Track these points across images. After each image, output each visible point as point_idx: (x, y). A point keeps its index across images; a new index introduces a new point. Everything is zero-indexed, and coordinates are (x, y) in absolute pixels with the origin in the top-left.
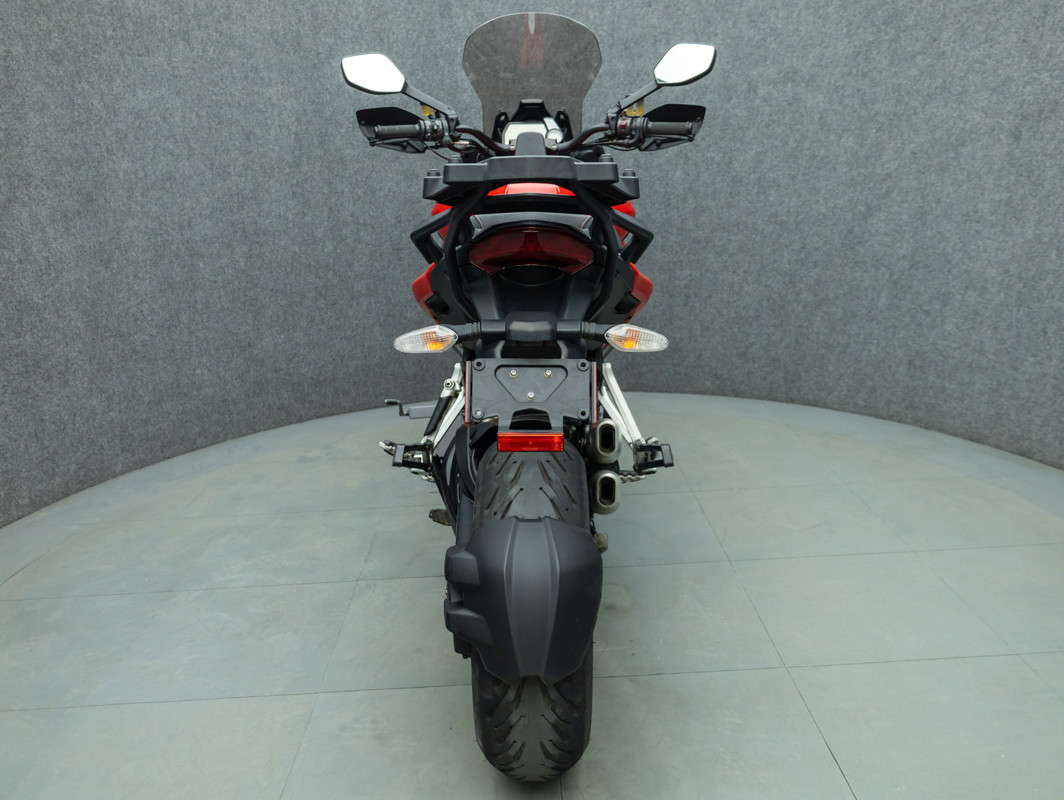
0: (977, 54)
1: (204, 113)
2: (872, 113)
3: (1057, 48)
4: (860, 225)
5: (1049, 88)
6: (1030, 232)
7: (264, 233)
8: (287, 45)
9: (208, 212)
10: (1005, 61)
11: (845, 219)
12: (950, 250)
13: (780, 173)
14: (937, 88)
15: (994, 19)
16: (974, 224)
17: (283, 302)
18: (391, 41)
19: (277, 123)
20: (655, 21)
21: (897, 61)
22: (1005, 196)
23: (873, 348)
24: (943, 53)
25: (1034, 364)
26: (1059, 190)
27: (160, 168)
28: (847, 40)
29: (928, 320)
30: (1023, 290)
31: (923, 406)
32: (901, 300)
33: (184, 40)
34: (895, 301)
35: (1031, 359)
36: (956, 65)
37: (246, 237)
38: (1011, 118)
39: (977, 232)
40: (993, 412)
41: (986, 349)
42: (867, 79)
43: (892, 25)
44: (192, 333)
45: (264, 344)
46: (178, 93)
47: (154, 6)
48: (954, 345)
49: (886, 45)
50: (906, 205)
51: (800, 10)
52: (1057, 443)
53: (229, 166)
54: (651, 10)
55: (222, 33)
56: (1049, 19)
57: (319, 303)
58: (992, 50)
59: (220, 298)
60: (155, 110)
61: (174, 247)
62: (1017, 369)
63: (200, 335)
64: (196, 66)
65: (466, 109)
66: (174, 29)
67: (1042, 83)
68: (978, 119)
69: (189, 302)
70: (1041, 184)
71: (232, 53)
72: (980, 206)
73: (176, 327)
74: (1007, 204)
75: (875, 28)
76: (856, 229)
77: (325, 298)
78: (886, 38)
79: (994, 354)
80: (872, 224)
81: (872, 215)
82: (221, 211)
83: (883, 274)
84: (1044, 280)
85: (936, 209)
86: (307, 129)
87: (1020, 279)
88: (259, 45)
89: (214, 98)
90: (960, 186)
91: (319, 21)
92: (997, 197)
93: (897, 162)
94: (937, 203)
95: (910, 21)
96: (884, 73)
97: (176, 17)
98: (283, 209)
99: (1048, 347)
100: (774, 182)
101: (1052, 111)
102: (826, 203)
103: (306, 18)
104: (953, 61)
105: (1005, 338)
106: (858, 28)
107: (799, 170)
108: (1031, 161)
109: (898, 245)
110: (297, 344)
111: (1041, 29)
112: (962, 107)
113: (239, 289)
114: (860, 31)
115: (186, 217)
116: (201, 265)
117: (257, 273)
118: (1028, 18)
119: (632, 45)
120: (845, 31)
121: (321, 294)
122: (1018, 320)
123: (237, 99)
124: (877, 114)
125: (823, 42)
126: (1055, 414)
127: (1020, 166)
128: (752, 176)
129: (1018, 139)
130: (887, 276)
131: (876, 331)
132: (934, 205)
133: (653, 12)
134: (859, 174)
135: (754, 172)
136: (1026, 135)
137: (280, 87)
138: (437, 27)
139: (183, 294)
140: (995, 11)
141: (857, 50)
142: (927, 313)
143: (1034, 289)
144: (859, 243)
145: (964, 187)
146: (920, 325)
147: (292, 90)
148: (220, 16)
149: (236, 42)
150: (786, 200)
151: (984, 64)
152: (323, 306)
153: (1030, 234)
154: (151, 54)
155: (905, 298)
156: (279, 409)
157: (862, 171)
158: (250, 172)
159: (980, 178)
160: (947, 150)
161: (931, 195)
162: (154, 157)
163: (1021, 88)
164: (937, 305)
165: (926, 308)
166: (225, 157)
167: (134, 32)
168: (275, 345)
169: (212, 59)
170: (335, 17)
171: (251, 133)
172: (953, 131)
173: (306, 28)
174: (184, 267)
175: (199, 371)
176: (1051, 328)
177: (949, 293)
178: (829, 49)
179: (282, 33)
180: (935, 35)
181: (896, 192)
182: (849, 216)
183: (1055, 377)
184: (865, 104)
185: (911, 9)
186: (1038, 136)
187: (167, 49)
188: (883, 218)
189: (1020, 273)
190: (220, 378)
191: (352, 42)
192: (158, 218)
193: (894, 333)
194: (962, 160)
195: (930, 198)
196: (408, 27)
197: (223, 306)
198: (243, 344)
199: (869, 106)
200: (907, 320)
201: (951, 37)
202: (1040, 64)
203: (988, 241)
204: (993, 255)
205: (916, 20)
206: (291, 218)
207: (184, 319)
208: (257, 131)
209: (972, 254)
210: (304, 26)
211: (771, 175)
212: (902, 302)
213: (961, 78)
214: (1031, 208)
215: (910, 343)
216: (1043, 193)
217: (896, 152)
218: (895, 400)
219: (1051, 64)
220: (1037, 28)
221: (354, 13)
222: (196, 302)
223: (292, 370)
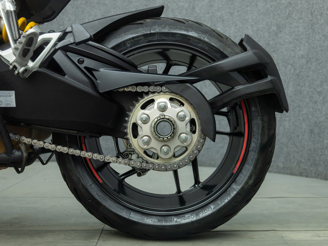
4: (274, 39)
11: (264, 37)
13: (224, 12)
23: (286, 124)
31: (322, 163)
32: (302, 87)
34: (299, 88)
50: (301, 21)
76: (271, 42)
80: (281, 37)
81: (281, 31)
83: (289, 71)
85: (320, 20)
94: (321, 15)
100: (220, 18)
102: (252, 28)
107: (235, 9)
109: (298, 49)
128: (207, 16)
130: (292, 71)
132: (319, 17)
134: (271, 7)
135: (208, 13)
142: (320, 93)
144: (274, 51)
146: (316, 102)
150: (228, 29)
155: (305, 84)
157: (274, 3)
161: (316, 11)
165: (319, 90)
182: (266, 35)
188: (288, 32)
193: (299, 111)
195: (316, 13)
200: (307, 100)
211: (219, 14)
212: (303, 88)
215: (310, 116)
218: (303, 161)
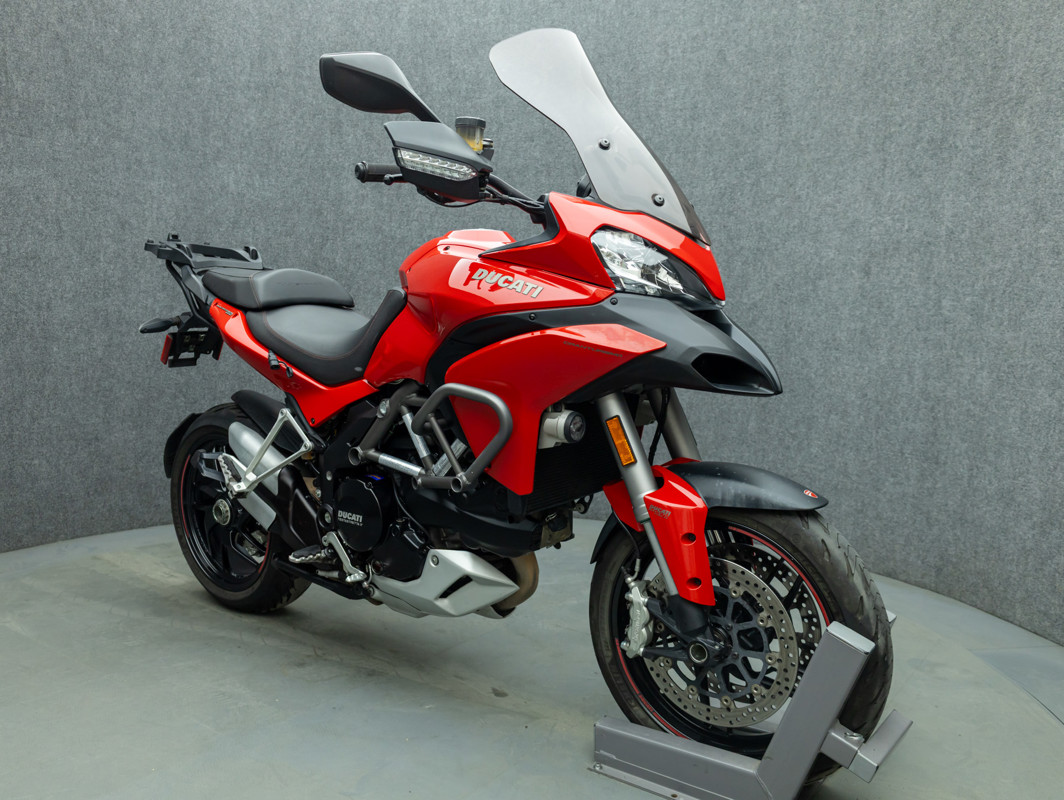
0: (827, 199)
1: (80, 198)
2: (738, 248)
3: (896, 196)
5: (892, 230)
6: (883, 359)
7: (127, 323)
8: (175, 143)
9: (70, 295)
10: (852, 206)
12: (813, 376)
14: (794, 227)
15: (841, 169)
16: (834, 351)
17: (139, 396)
18: (280, 150)
19: (154, 215)
20: (537, 154)
21: (758, 203)
22: (859, 325)
24: (799, 197)
25: (894, 484)
26: (907, 320)
27: (25, 246)
28: (713, 182)
29: (795, 443)
30: (881, 413)
33: (69, 127)
35: (892, 480)
36: (810, 208)
37: (108, 325)
38: (861, 255)
39: (836, 358)
40: (859, 534)
41: (850, 470)
42: (732, 217)
43: (753, 171)
44: (34, 420)
45: (113, 439)
46: (56, 175)
47: (44, 92)
48: (820, 468)
49: (749, 188)
51: (671, 154)
52: (919, 562)
53: (100, 252)
54: (534, 144)
55: (109, 125)
56: (887, 171)
57: (178, 401)
58: (841, 196)
59: (71, 385)
60: (29, 188)
61: (28, 328)
62: (878, 490)
63: (43, 422)
64: (78, 152)
65: (349, 220)
66: (61, 115)
67: (885, 225)
68: (832, 256)
69: (36, 386)
70: (890, 315)
71: (117, 144)
72: (838, 334)
73: (18, 411)
74: (862, 333)
75: (738, 173)
77: (184, 396)
78: (748, 182)
79: (857, 475)
82: (84, 296)
84: (899, 404)
86: (185, 225)
87: (878, 402)
88: (146, 140)
89: (92, 184)
90: (819, 316)
91: (209, 125)
92: (853, 326)
93: (762, 292)
95: (769, 168)
96: (747, 213)
97: (65, 105)
98: (150, 301)
99: (906, 468)
101: (896, 249)
103: (196, 120)
104: (808, 204)
105: (866, 459)
106: (723, 172)
108: (880, 293)
110: (150, 442)
111: (882, 179)
112: (817, 245)
113: (92, 378)
114: (725, 175)
115: (45, 298)
116: (55, 349)
117: (114, 363)
118: (870, 170)
119: (514, 174)
120: (711, 174)
121: (181, 391)
122: (877, 442)
123: (116, 189)
124: (742, 248)
125: (692, 183)
126: (916, 533)
127: (872, 298)
129: (867, 273)
131: (747, 454)
133: (535, 146)
136: (874, 270)
137: (162, 182)
138: (327, 142)
139: (31, 377)
140: (842, 163)
141: (723, 191)
143: (891, 411)
145: (823, 317)
147: (174, 185)
148: (110, 109)
149: (123, 135)
151: (835, 207)
152: (182, 404)
153: (883, 361)
154: (34, 136)
156: (121, 511)
158: (120, 260)
159: (837, 309)
160: (806, 283)
162: (20, 235)
163: (868, 229)
164: (803, 429)
166: (96, 242)
167: (20, 113)
168: (125, 441)
169: (96, 147)
170: (227, 123)
171: (126, 222)
172: (811, 266)
173: (196, 129)
174: (36, 349)
175: (36, 462)
176: (908, 449)
177: (814, 417)
178: (698, 189)
179: (170, 131)
180: (791, 182)
181: (762, 320)
183: (913, 497)
184: (731, 239)
185: (770, 158)
186: (885, 272)
187: (50, 133)
189: (877, 397)
190: (59, 471)
191: (241, 147)
192: (15, 295)
194: (820, 292)
196: (298, 139)
197: (73, 394)
198: (90, 437)
199: (735, 241)
201: (804, 184)
202: (883, 209)
203: (847, 367)
204: (852, 380)
205: (774, 168)
206: (158, 310)
207: (28, 403)
208: (133, 221)
209: (834, 379)
210: (194, 127)
213: (815, 219)
214: (883, 336)
216: (893, 323)
217: (760, 283)
219: (892, 209)
220: (878, 178)
221: (245, 121)
222: (44, 386)
223: (140, 470)
